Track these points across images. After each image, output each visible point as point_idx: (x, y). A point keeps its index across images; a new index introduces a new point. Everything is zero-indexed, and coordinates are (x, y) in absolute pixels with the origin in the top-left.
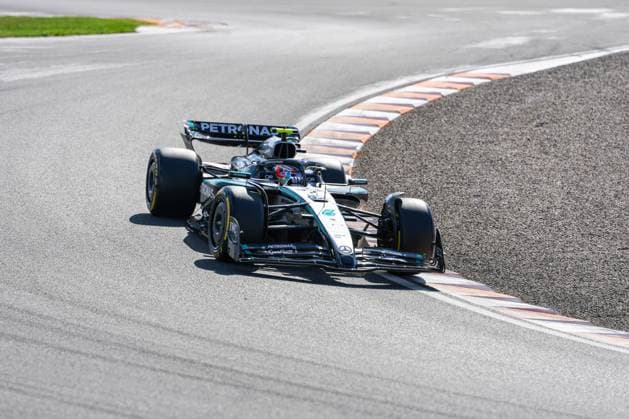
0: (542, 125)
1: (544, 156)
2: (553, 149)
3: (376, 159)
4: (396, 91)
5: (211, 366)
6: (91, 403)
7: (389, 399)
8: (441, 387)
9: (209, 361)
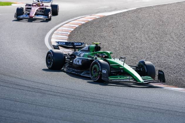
0: (113, 28)
1: (114, 35)
2: (116, 34)
3: (73, 36)
4: (78, 20)
5: (34, 88)
6: (4, 98)
7: (79, 95)
8: (91, 92)
9: (34, 87)
